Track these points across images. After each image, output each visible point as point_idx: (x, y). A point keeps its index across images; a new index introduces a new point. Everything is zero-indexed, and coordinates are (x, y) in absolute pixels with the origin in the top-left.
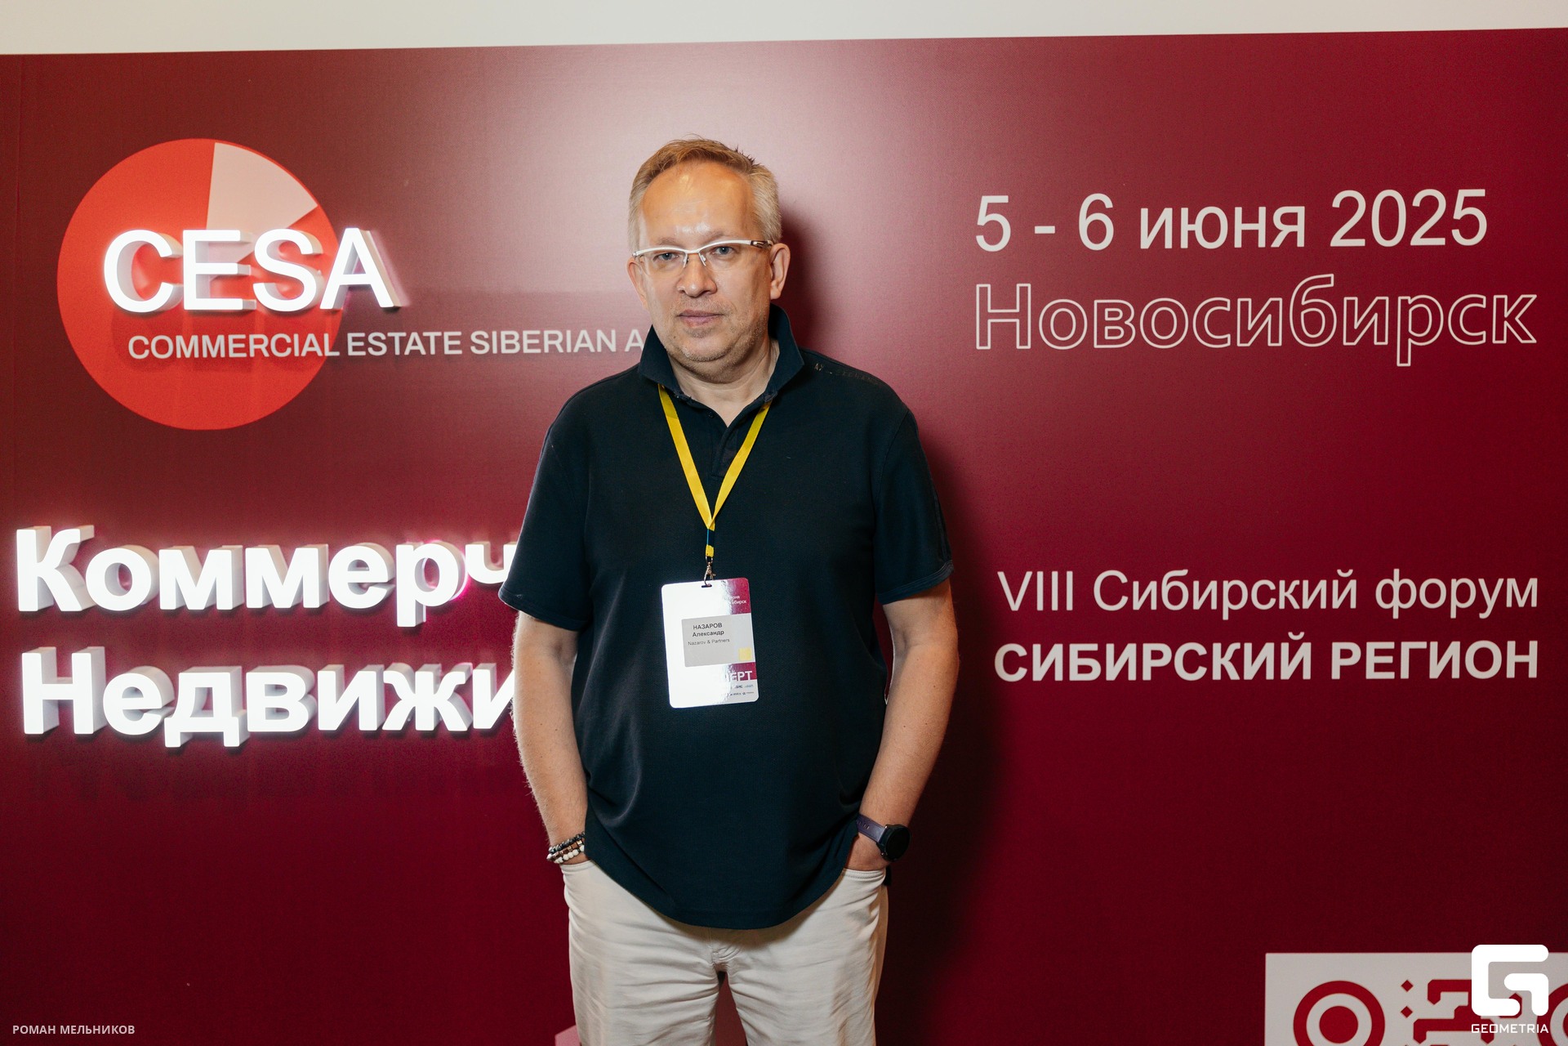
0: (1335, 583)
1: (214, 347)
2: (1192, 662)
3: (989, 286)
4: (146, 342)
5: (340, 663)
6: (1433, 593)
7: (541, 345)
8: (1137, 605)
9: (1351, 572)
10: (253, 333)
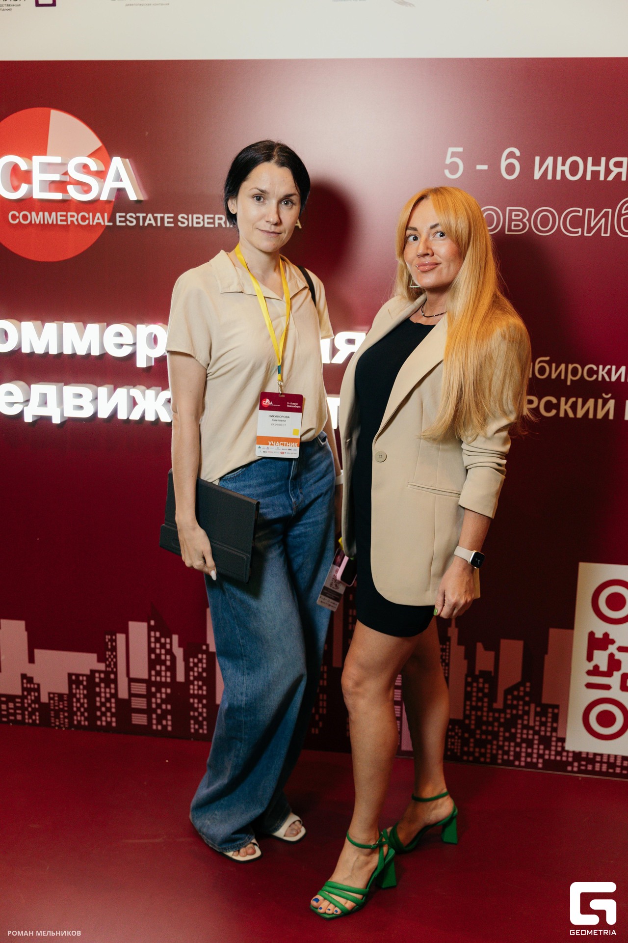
1: (50, 218)
2: (549, 406)
4: (17, 214)
5: (111, 384)
10: (69, 212)
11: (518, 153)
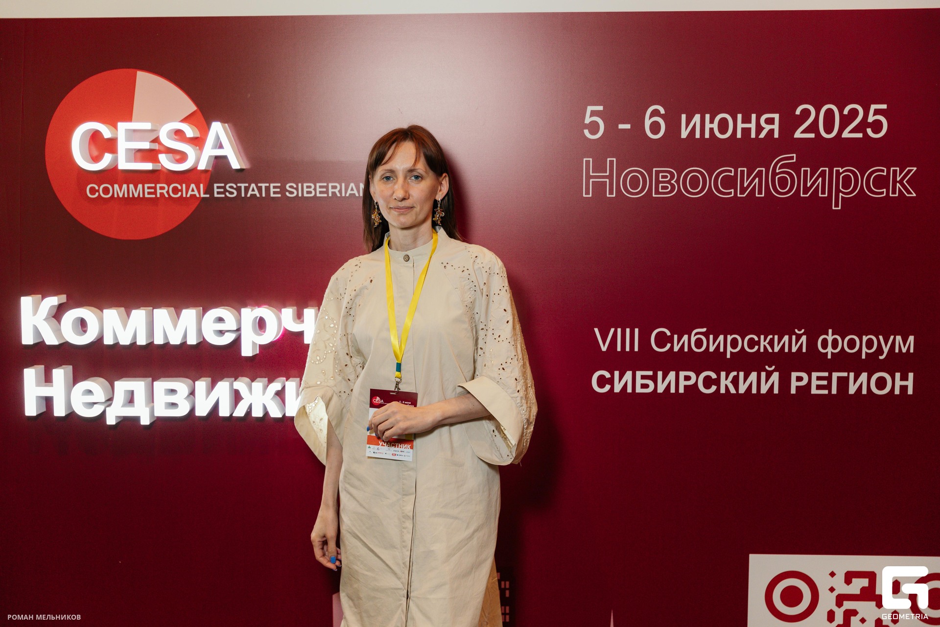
0: (794, 337)
1: (136, 191)
2: (708, 382)
3: (591, 159)
4: (97, 188)
5: (208, 377)
6: (852, 344)
7: (327, 192)
8: (676, 349)
9: (803, 330)
10: (159, 183)
11: (662, 111)
